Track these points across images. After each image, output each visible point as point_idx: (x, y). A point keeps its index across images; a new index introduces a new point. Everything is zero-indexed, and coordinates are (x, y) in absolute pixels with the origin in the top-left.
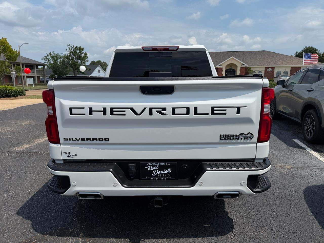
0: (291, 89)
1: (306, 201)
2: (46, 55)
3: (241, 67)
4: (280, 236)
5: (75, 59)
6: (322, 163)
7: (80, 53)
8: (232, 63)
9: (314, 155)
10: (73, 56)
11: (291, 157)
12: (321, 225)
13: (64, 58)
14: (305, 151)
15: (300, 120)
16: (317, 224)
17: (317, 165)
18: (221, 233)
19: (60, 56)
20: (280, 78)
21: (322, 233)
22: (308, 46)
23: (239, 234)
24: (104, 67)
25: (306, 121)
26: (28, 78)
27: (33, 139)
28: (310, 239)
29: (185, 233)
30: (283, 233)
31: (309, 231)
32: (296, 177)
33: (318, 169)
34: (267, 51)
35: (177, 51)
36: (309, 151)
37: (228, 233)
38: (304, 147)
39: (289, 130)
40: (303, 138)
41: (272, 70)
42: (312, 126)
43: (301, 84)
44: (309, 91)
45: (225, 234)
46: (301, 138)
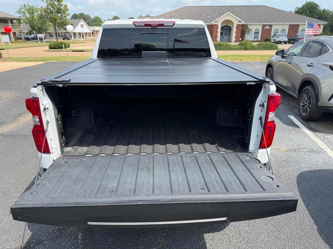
0: (291, 61)
1: (299, 190)
2: (20, 8)
3: (237, 24)
4: (273, 230)
5: (55, 13)
6: (315, 144)
7: (59, 5)
8: (228, 19)
9: (308, 134)
10: (52, 9)
11: (286, 138)
12: (311, 217)
13: (41, 11)
14: (300, 129)
15: (297, 95)
16: (308, 215)
17: (311, 147)
18: (218, 229)
19: (36, 8)
20: (277, 37)
21: (312, 225)
22: (308, 1)
23: (235, 229)
24: (88, 21)
25: (303, 97)
26: (3, 35)
27: (17, 116)
28: (301, 232)
29: (183, 230)
30: (276, 226)
31: (300, 223)
32: (290, 161)
33: (312, 152)
34: (266, 6)
35: (174, 27)
36: (304, 130)
37: (224, 229)
38: (299, 124)
39: (284, 104)
40: (298, 113)
41: (269, 28)
42: (309, 103)
43: (301, 56)
44: (309, 66)
45: (222, 230)
46: (296, 114)
